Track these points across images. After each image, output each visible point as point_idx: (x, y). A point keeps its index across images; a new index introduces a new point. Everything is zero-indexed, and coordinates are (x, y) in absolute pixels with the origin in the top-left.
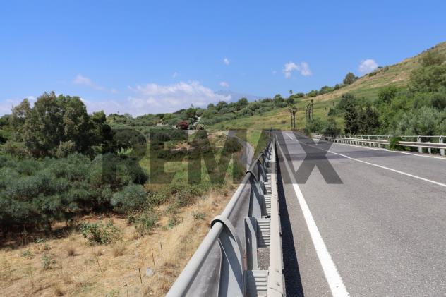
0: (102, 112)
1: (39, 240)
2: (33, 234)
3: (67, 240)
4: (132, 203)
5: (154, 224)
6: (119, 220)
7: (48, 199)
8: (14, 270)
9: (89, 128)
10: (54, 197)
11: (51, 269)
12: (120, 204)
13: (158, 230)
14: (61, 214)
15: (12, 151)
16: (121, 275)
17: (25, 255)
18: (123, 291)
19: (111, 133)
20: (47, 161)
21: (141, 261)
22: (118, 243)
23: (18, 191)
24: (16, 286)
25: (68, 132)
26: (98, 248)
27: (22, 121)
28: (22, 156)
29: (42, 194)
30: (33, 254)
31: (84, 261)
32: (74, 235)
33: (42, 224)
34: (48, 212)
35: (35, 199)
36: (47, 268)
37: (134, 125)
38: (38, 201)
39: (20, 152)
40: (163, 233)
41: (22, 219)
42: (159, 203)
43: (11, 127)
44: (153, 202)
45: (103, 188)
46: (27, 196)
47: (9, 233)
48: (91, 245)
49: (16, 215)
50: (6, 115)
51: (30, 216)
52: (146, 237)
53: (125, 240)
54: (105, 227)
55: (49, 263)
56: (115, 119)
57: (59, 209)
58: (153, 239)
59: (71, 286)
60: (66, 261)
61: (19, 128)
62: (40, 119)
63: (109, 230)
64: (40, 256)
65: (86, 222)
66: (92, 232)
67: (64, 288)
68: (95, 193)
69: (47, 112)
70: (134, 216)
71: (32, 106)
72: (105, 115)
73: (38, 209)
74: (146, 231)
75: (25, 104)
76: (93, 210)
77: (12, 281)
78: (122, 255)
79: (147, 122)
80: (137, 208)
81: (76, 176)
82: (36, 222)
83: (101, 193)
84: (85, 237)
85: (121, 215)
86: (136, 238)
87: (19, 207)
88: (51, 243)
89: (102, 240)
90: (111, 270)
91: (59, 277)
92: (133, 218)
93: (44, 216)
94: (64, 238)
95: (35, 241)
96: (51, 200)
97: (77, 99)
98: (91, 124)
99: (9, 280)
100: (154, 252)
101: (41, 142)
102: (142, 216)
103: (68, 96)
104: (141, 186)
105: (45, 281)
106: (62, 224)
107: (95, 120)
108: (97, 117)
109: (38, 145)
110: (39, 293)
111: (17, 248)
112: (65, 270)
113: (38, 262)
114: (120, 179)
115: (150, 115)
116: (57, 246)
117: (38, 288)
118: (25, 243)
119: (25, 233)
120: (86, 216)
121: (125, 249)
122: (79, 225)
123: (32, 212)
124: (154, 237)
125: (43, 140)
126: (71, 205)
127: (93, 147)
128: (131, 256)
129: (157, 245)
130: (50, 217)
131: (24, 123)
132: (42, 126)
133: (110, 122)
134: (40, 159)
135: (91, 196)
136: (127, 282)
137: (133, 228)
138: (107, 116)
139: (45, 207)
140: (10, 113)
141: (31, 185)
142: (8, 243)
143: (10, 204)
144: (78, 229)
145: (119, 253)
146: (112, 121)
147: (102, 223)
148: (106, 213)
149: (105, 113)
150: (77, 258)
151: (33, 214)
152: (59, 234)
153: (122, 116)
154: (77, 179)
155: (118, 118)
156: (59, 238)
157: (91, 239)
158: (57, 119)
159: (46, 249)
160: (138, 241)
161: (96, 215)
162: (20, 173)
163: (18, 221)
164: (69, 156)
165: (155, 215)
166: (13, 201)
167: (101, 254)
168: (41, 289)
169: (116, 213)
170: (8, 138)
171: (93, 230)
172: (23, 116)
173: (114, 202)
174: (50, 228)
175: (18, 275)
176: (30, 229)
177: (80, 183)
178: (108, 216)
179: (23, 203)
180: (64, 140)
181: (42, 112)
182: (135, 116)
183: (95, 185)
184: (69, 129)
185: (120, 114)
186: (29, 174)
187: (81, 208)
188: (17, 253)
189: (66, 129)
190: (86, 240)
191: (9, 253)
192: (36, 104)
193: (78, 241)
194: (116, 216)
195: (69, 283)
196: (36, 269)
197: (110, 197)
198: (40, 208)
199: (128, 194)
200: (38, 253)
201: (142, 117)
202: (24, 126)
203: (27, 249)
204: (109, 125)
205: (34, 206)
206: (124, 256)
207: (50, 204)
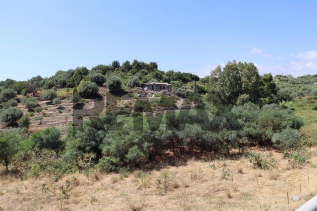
0: (270, 74)
1: (220, 159)
2: (218, 154)
3: (238, 162)
4: (288, 143)
5: (304, 161)
6: (277, 153)
7: (229, 132)
8: (205, 175)
9: (260, 85)
10: (232, 131)
11: (226, 179)
12: (278, 142)
13: (307, 166)
14: (236, 144)
15: (209, 99)
16: (273, 194)
17: (211, 167)
18: (273, 206)
19: (276, 89)
21: (290, 187)
22: (274, 170)
24: (205, 185)
25: (244, 87)
26: (259, 171)
27: (216, 80)
29: (225, 129)
30: (217, 167)
31: (248, 179)
32: (243, 159)
33: (224, 149)
34: (228, 141)
35: (220, 131)
36: (223, 178)
37: (294, 83)
38: (222, 133)
40: (312, 169)
41: (212, 144)
42: (311, 145)
43: (210, 83)
44: (305, 143)
45: (267, 129)
47: (204, 151)
48: (254, 168)
49: (209, 141)
50: (207, 76)
51: (217, 142)
52: (297, 170)
53: (280, 169)
54: (265, 157)
55: (225, 175)
56: (279, 79)
57: (235, 140)
58: (303, 172)
59: (237, 193)
60: (236, 176)
61: (214, 84)
62: (227, 79)
63: (269, 160)
64: (220, 169)
65: (253, 151)
66: (256, 159)
67: (232, 194)
68: (261, 132)
69: (231, 74)
70: (289, 153)
71: (222, 70)
72: (272, 76)
74: (297, 165)
76: (259, 144)
77: (203, 181)
78: (276, 179)
79: (306, 81)
80: (291, 146)
81: (248, 118)
82: (220, 147)
83: (265, 132)
84: (251, 162)
85: (279, 150)
86: (288, 169)
87: (210, 135)
88: (228, 162)
89: (262, 166)
90: (266, 189)
91: (231, 186)
92: (287, 153)
93: (225, 143)
94: (237, 160)
95: (218, 159)
96: (231, 133)
97: (252, 65)
98: (262, 82)
99: (201, 180)
100: (302, 182)
101: (227, 94)
102: (295, 153)
103: (245, 63)
104: (297, 130)
105: (221, 186)
106: (237, 151)
107: (265, 80)
108: (266, 78)
109: (225, 96)
110: (217, 192)
111: (207, 162)
112: (234, 181)
113: (219, 173)
114: (280, 123)
115: (308, 76)
116: (232, 165)
117: (217, 189)
118: (212, 159)
119: (213, 152)
120: (253, 148)
121: (278, 176)
122: (248, 153)
123: (218, 140)
124: (303, 171)
125: (228, 93)
126: (243, 138)
127: (262, 99)
128: (283, 182)
129: (305, 178)
130: (229, 145)
132: (228, 84)
133: (276, 81)
134: (226, 105)
135: (258, 133)
136: (277, 200)
137: (287, 161)
138: (273, 77)
139: (226, 138)
140: (210, 75)
142: (203, 157)
143: (206, 133)
144: (246, 156)
145: (274, 178)
146: (277, 80)
147: (263, 154)
148: (267, 147)
149: (272, 74)
150: (244, 175)
151: (219, 142)
152: (234, 157)
153: (285, 77)
154: (249, 121)
155: (282, 78)
156: (233, 160)
157: (255, 164)
158: (237, 79)
159: (225, 165)
160: (290, 172)
161: (260, 147)
163: (209, 144)
164: (244, 104)
165: (306, 154)
167: (260, 176)
168: (218, 190)
169: (275, 148)
170: (207, 91)
171: (257, 158)
172: (217, 77)
173: (274, 140)
174: (229, 152)
175: (207, 178)
176: (216, 151)
177: (251, 124)
178: (269, 150)
179: (213, 133)
180: (242, 93)
181: (228, 74)
182: (295, 77)
183: (261, 126)
184: (246, 85)
185: (284, 75)
187: (250, 141)
188: (207, 164)
189: (243, 85)
190: (251, 164)
191: (203, 163)
192: (224, 69)
193: (245, 163)
194: (275, 150)
195: (236, 191)
196: (217, 177)
197: (271, 136)
198: (223, 138)
199: (285, 135)
200: (219, 167)
201: (301, 77)
202: (217, 83)
203: (213, 163)
204: (275, 83)
205: (219, 136)
206: (277, 181)
207: (230, 136)
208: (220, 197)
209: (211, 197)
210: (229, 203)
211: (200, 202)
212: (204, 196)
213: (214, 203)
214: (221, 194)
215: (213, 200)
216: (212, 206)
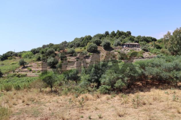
1: (172, 88)
2: (170, 86)
7: (177, 72)
8: (162, 98)
11: (176, 101)
15: (163, 52)
17: (166, 93)
20: (178, 57)
23: (165, 68)
24: (162, 104)
27: (167, 40)
28: (167, 54)
29: (175, 70)
30: (169, 93)
33: (174, 82)
34: (177, 78)
35: (172, 72)
36: (174, 100)
38: (173, 73)
39: (166, 53)
41: (166, 79)
43: (163, 43)
46: (169, 70)
47: (161, 84)
49: (164, 77)
50: (162, 38)
51: (169, 78)
55: (175, 99)
61: (166, 43)
62: (175, 39)
64: (172, 95)
69: (178, 36)
71: (172, 34)
73: (173, 76)
75: (169, 34)
77: (161, 101)
82: (171, 81)
87: (165, 74)
88: (177, 91)
91: (179, 106)
93: (175, 79)
95: (170, 88)
96: (179, 73)
99: (159, 101)
105: (173, 105)
109: (173, 50)
110: (170, 109)
113: (171, 97)
116: (179, 93)
117: (170, 107)
118: (166, 89)
119: (167, 85)
123: (170, 77)
125: (176, 48)
130: (177, 80)
131: (168, 41)
132: (176, 43)
134: (174, 56)
139: (175, 76)
141: (170, 66)
142: (160, 87)
143: (162, 72)
152: (180, 88)
156: (180, 90)
159: (175, 93)
162: (166, 61)
163: (164, 79)
166: (163, 71)
168: (171, 108)
170: (162, 47)
172: (168, 38)
174: (177, 85)
175: (163, 100)
176: (169, 83)
179: (167, 73)
181: (176, 37)
186: (170, 62)
188: (163, 91)
191: (160, 91)
196: (170, 100)
198: (174, 76)
200: (171, 94)
202: (168, 42)
203: (167, 91)
205: (171, 75)
207: (178, 75)
208: (173, 112)
209: (166, 111)
210: (179, 116)
211: (159, 114)
212: (162, 110)
213: (169, 115)
214: (173, 110)
215: (168, 113)
216: (167, 117)
